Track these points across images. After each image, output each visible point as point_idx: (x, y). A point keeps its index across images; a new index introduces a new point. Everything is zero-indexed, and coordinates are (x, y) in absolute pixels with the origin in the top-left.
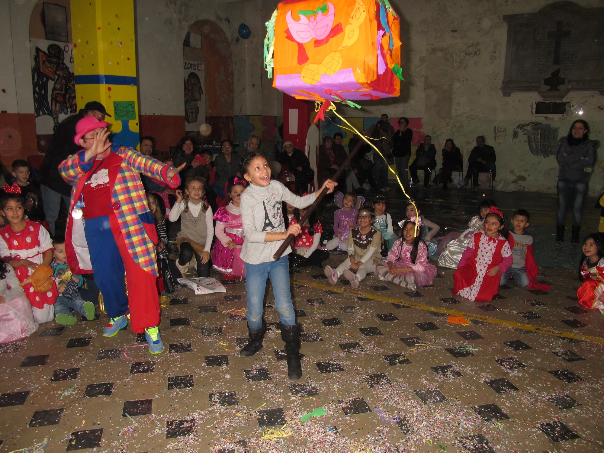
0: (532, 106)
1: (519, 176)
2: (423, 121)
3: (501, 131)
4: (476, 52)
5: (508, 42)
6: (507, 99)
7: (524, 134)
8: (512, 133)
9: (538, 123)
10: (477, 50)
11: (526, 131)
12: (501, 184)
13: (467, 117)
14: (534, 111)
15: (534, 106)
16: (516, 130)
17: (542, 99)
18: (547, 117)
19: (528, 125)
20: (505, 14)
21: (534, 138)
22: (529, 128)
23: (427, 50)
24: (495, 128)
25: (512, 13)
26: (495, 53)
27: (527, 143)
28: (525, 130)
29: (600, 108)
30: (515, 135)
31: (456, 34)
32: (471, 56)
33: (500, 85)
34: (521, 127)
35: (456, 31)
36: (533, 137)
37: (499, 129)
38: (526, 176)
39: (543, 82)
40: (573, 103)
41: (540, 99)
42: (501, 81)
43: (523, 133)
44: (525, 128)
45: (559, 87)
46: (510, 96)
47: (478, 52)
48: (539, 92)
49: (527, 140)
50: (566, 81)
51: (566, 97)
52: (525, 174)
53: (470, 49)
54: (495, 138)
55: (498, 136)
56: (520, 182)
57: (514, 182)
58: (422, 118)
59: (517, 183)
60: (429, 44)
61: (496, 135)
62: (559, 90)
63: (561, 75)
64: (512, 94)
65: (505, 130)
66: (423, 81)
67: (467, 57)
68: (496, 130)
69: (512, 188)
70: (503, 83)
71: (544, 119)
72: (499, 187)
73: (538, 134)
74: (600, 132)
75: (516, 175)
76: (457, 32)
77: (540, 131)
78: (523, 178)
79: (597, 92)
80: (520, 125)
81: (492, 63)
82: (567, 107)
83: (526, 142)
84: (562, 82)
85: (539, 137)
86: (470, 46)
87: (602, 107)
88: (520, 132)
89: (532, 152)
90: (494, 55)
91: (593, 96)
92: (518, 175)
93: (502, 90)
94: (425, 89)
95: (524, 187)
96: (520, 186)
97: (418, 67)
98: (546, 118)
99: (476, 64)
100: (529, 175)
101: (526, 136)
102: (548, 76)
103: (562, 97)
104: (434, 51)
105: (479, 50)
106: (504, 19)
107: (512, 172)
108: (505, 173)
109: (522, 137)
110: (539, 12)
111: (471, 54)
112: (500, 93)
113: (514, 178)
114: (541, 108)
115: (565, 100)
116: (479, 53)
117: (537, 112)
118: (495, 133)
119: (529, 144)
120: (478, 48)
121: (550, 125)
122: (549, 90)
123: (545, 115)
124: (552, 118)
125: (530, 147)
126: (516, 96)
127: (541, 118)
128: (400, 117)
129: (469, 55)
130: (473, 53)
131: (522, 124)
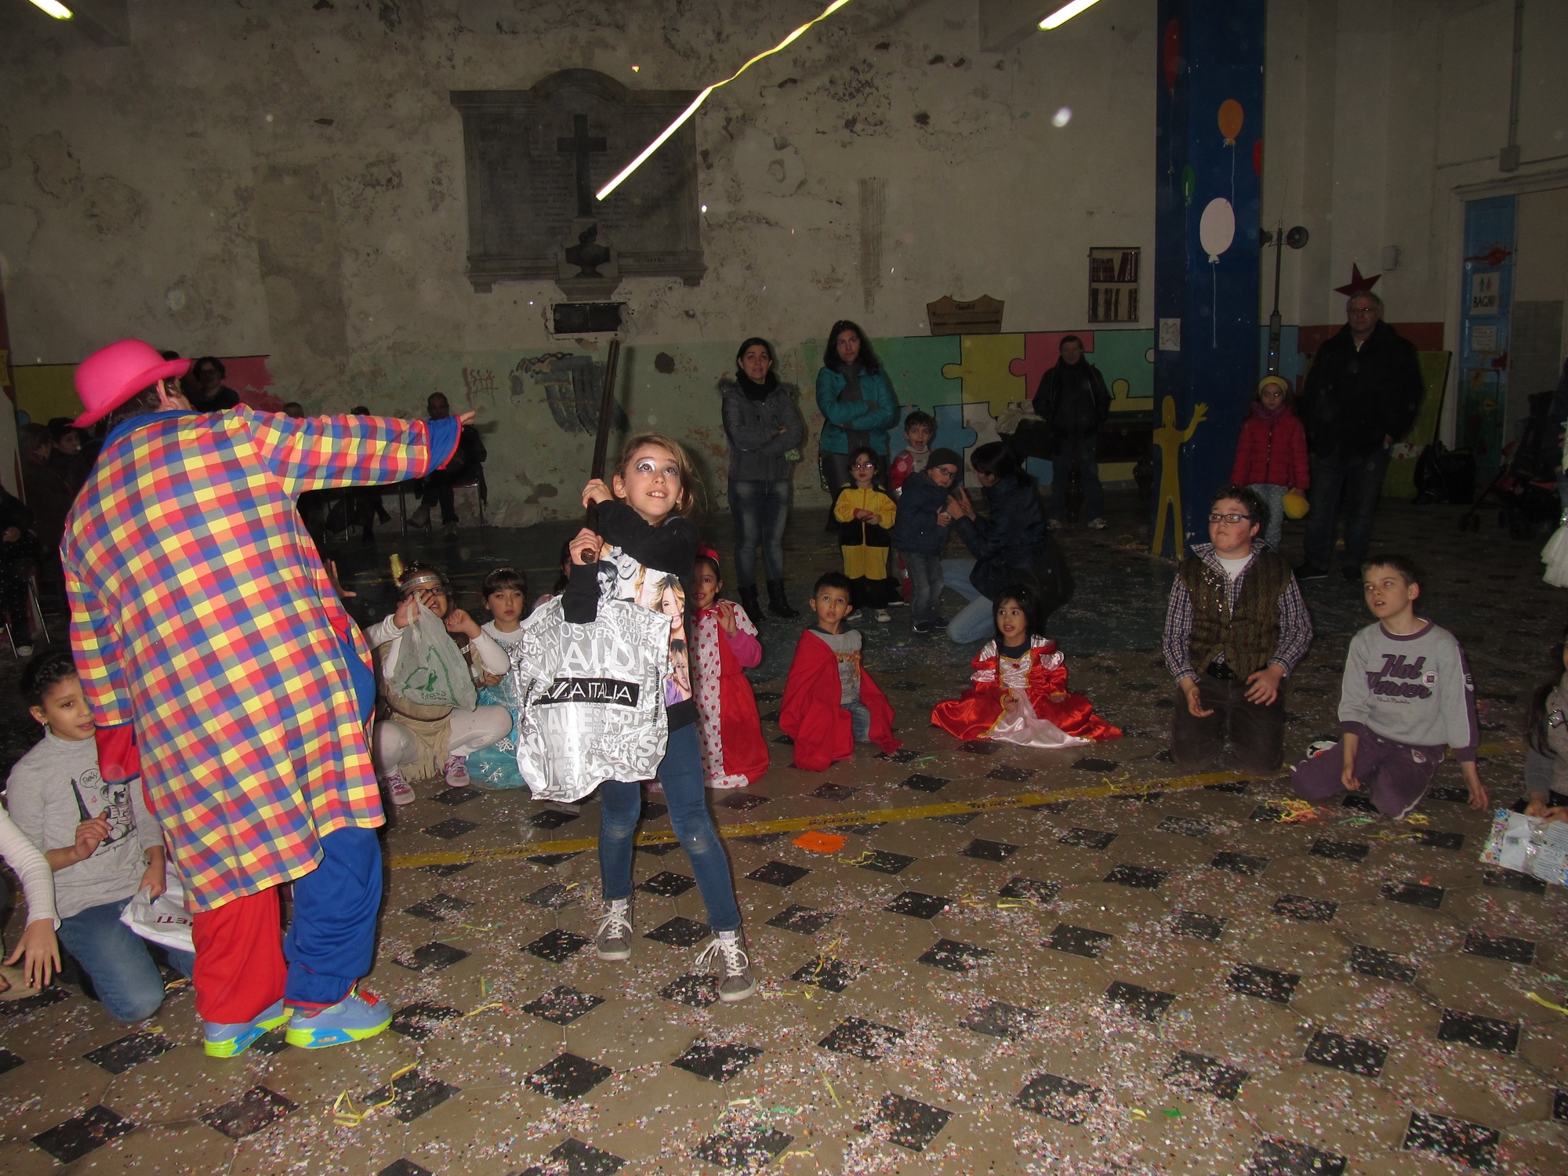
0: (544, 314)
1: (540, 485)
2: (269, 364)
3: (481, 380)
4: (390, 180)
5: (469, 157)
6: (484, 297)
7: (536, 383)
8: (508, 383)
9: (564, 355)
10: (391, 175)
11: (540, 375)
12: (503, 511)
13: (389, 348)
14: (551, 325)
15: (550, 315)
16: (516, 373)
17: (564, 296)
18: (582, 340)
19: (541, 360)
20: (453, 88)
21: (560, 391)
22: (545, 368)
23: (255, 169)
24: (465, 371)
25: (469, 88)
26: (440, 183)
27: (546, 405)
28: (537, 373)
29: (687, 313)
30: (517, 387)
31: (329, 131)
32: (378, 188)
33: (462, 262)
34: (525, 365)
35: (329, 122)
36: (557, 388)
37: (475, 374)
38: (555, 483)
39: (562, 256)
40: (634, 305)
41: (561, 298)
42: (463, 256)
43: (533, 381)
44: (537, 368)
45: (600, 269)
46: (490, 290)
47: (396, 181)
48: (558, 281)
49: (544, 395)
50: (613, 254)
51: (616, 292)
52: (553, 480)
53: (375, 170)
54: (469, 399)
55: (476, 392)
56: (544, 500)
57: (531, 500)
58: (267, 356)
59: (537, 502)
60: (258, 155)
61: (470, 389)
62: (600, 275)
63: (600, 241)
64: (493, 286)
65: (489, 378)
66: (256, 254)
67: (370, 193)
68: (469, 377)
69: (530, 516)
70: (469, 258)
71: (576, 345)
72: (499, 518)
73: (567, 381)
74: (696, 369)
75: (532, 485)
76: (334, 125)
77: (570, 373)
78: (548, 490)
79: (680, 280)
80: (524, 361)
81: (435, 209)
82: (624, 316)
83: (542, 401)
84: (604, 256)
85: (571, 387)
86: (372, 165)
87: (691, 313)
88: (527, 380)
89: (562, 425)
90: (438, 188)
91: (670, 288)
92: (536, 483)
93: (470, 277)
94: (264, 276)
95: (554, 511)
96: (546, 509)
97: (235, 215)
98: (579, 341)
99: (395, 211)
100: (561, 482)
101: (541, 388)
102: (573, 242)
103: (608, 292)
104: (275, 172)
105: (399, 175)
106: (452, 101)
107: (522, 478)
108: (506, 481)
109: (534, 390)
110: (533, 89)
111: (379, 184)
112: (466, 284)
113: (526, 492)
114: (566, 319)
115: (615, 298)
116: (400, 185)
117: (558, 330)
118: (467, 384)
119: (551, 406)
120: (395, 169)
121: (589, 358)
122: (578, 276)
123: (577, 335)
124: (593, 340)
125: (555, 412)
126: (504, 292)
127: (568, 343)
128: (199, 356)
129: (373, 186)
130: (384, 182)
131: (528, 357)
